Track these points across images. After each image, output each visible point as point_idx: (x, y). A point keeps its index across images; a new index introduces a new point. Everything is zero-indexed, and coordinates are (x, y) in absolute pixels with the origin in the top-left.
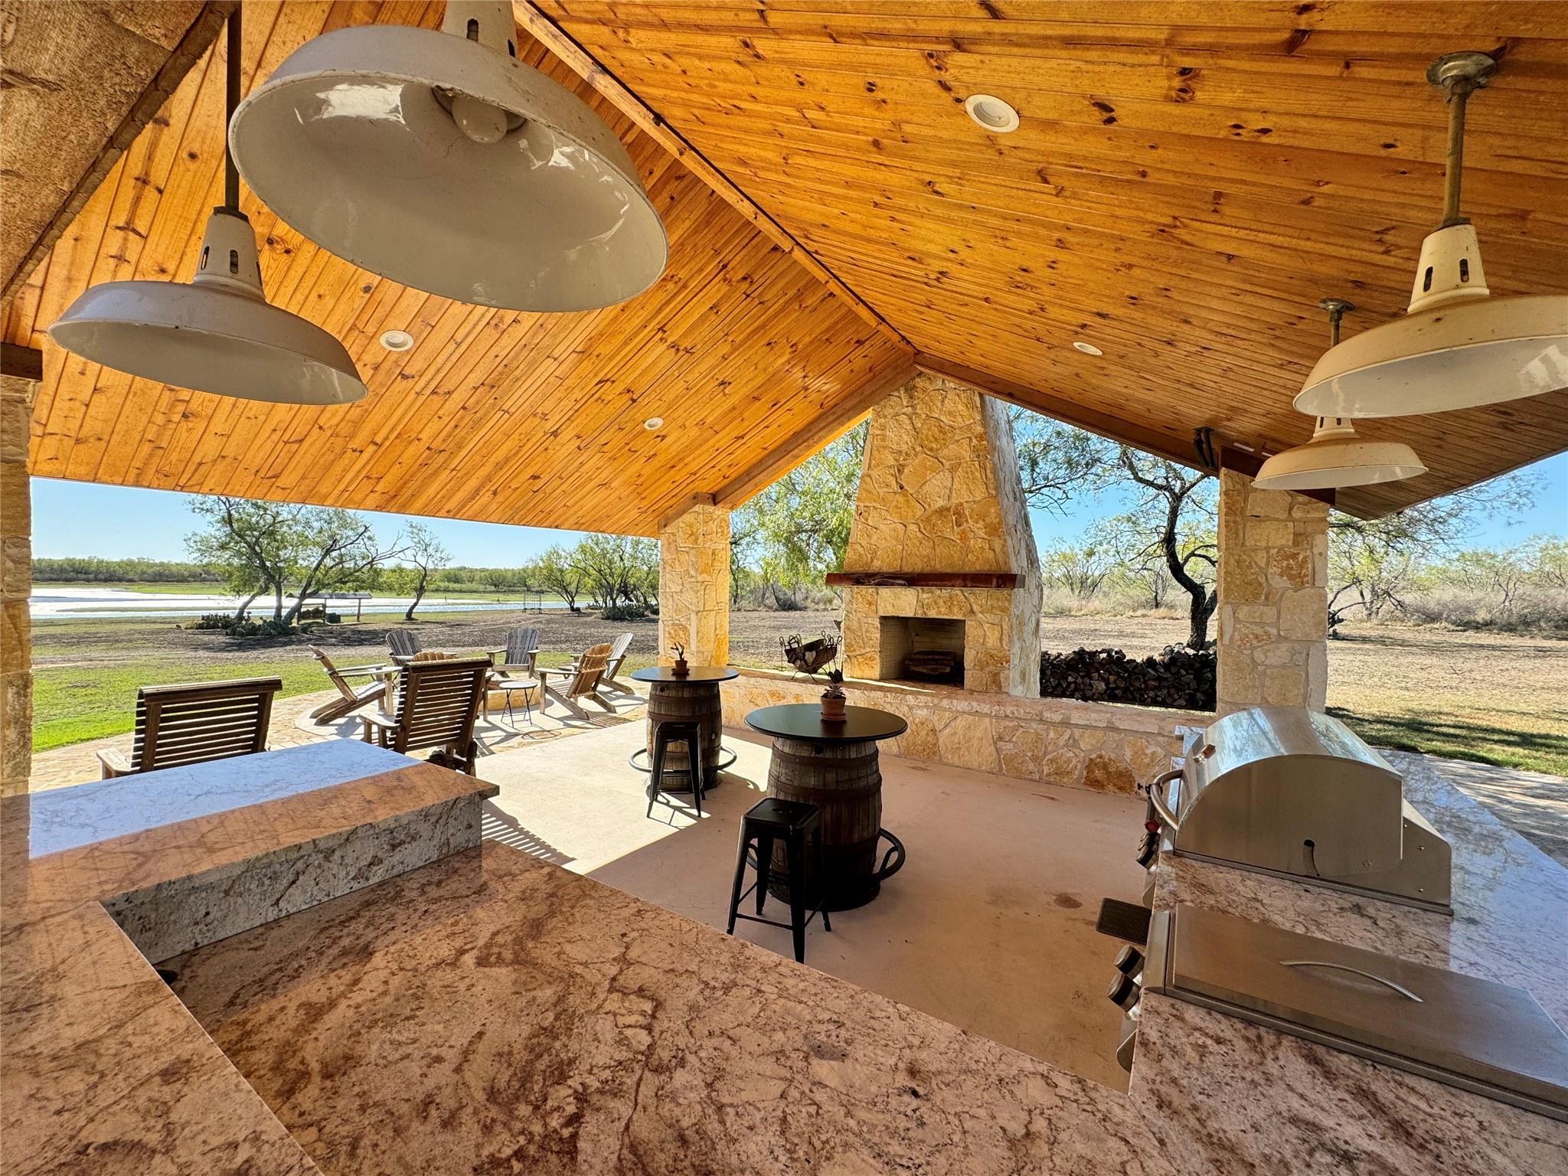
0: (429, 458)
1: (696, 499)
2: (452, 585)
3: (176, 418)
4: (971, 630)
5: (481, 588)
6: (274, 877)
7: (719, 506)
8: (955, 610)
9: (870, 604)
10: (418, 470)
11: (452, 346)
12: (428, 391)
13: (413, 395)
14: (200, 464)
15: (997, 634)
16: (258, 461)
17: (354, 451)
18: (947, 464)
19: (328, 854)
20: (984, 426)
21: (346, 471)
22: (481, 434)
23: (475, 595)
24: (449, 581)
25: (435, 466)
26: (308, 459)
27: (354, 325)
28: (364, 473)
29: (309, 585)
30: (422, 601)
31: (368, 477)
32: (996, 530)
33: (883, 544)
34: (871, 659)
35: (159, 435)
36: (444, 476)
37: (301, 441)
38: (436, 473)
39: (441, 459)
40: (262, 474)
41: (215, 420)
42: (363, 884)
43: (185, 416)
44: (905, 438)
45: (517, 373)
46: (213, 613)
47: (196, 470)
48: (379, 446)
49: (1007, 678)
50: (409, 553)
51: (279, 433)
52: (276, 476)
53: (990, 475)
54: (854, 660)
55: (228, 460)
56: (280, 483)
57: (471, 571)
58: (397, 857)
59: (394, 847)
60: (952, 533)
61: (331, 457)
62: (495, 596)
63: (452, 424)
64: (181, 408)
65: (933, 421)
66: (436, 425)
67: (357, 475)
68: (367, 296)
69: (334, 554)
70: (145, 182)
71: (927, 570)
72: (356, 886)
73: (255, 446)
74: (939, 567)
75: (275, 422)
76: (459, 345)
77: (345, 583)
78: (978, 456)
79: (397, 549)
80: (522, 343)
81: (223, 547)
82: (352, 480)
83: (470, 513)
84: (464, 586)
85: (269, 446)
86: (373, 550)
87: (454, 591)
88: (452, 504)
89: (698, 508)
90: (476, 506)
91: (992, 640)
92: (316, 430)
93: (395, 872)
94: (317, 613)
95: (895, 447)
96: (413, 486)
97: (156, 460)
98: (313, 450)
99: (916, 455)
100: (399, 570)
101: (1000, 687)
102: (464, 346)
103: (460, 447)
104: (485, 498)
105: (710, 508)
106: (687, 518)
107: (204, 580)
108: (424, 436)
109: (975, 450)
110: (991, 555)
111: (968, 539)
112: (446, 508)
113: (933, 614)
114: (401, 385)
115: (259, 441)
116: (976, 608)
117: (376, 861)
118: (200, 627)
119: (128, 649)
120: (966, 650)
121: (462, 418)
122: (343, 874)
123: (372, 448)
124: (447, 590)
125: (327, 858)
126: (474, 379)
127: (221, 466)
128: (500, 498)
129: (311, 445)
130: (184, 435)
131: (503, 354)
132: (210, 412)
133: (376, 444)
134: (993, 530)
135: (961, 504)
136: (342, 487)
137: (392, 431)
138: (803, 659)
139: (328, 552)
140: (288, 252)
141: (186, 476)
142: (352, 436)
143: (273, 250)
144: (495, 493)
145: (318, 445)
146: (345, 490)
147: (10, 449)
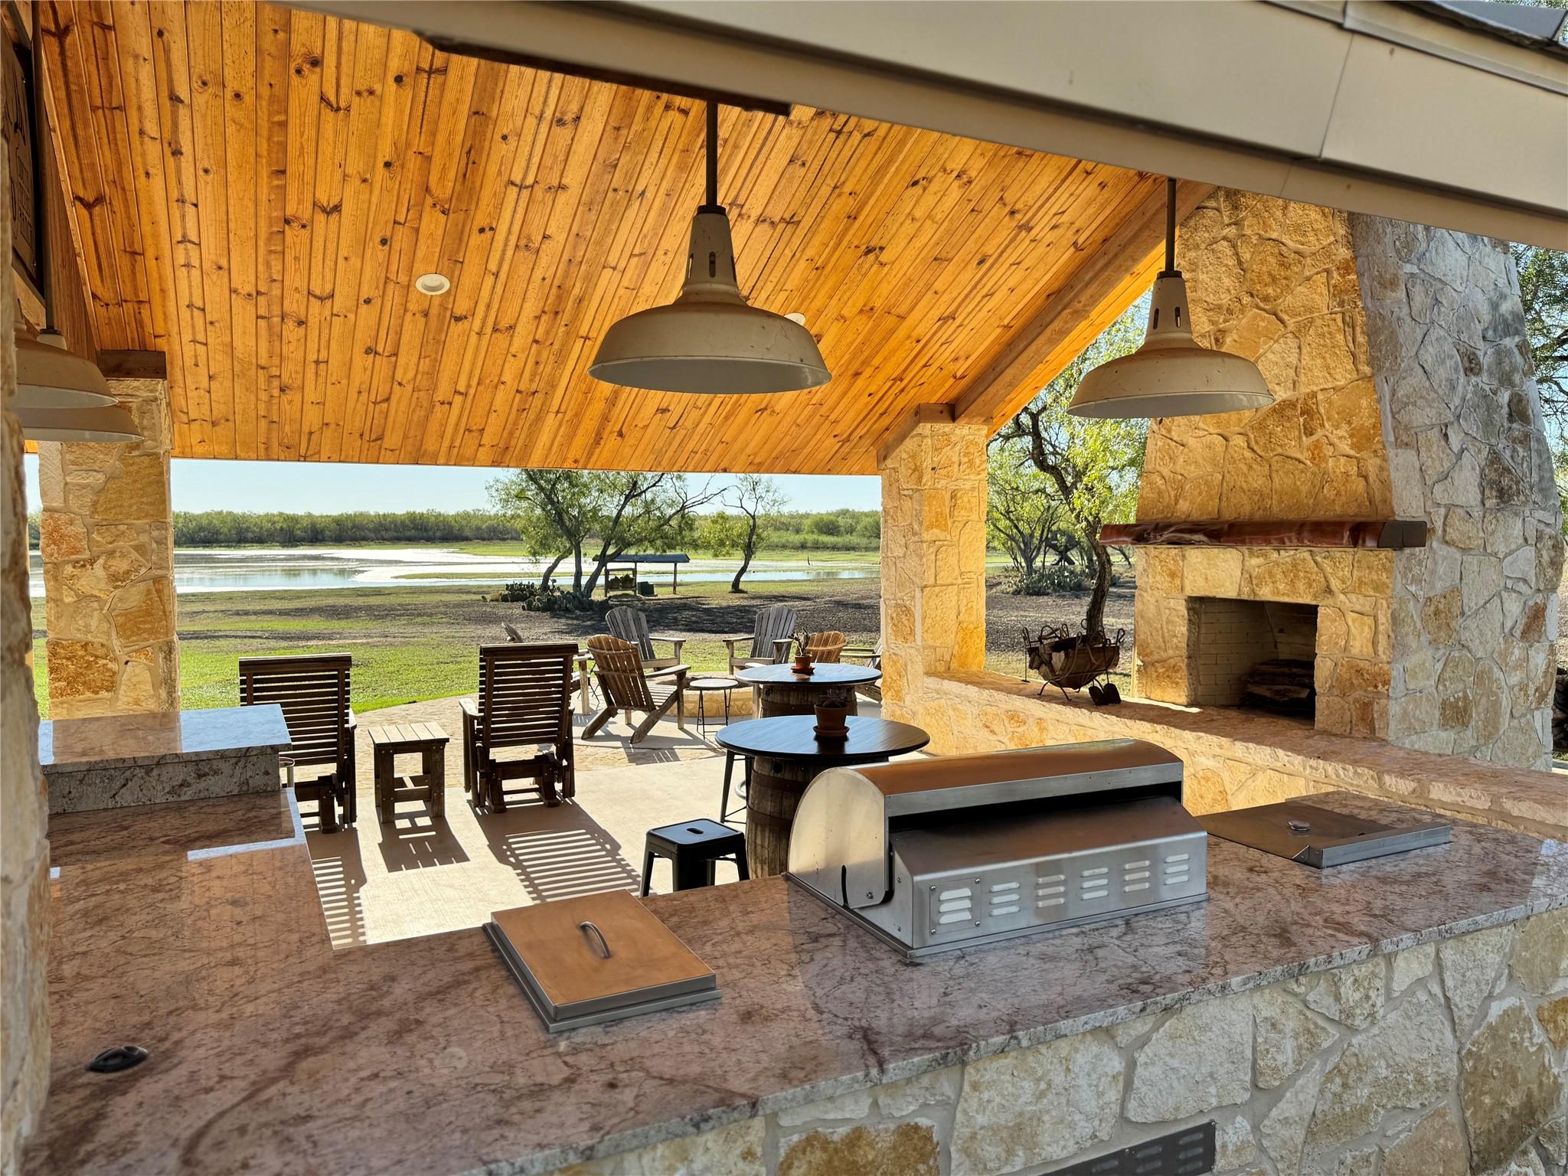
0: (523, 402)
1: (920, 413)
3: (276, 392)
4: (1327, 625)
6: (111, 779)
7: (962, 421)
8: (1301, 586)
9: (1173, 575)
10: (518, 417)
11: (489, 281)
12: (489, 330)
13: (474, 338)
14: (311, 433)
15: (1367, 633)
16: (358, 424)
17: (443, 404)
18: (1291, 322)
19: (149, 770)
20: (1353, 246)
21: (444, 426)
25: (534, 409)
26: (402, 419)
27: (387, 278)
28: (463, 426)
29: (609, 543)
31: (470, 431)
32: (1369, 439)
33: (1192, 471)
34: (1175, 669)
35: (269, 410)
36: (550, 421)
37: (388, 400)
38: (539, 419)
39: (537, 401)
40: (366, 436)
41: (306, 390)
42: (176, 798)
43: (282, 390)
44: (1227, 282)
45: (576, 291)
46: (518, 581)
47: (309, 440)
48: (466, 395)
49: (1384, 713)
51: (364, 396)
52: (380, 438)
53: (1361, 339)
54: (1150, 669)
55: (333, 426)
56: (387, 443)
58: (202, 785)
59: (200, 776)
60: (1297, 447)
61: (423, 413)
63: (531, 360)
64: (276, 383)
65: (1269, 247)
66: (515, 364)
67: (456, 430)
68: (386, 248)
69: (635, 500)
70: (183, 202)
71: (1258, 516)
72: (171, 799)
73: (349, 410)
74: (1277, 509)
75: (357, 384)
76: (496, 275)
78: (1341, 304)
79: (711, 491)
80: (565, 257)
82: (454, 436)
85: (361, 408)
89: (925, 428)
91: (1360, 645)
92: (396, 386)
93: (202, 795)
94: (627, 582)
95: (1211, 299)
97: (274, 434)
98: (402, 408)
99: (1242, 311)
100: (721, 520)
101: (1373, 730)
102: (503, 276)
103: (553, 386)
105: (946, 427)
106: (909, 444)
108: (507, 377)
109: (1336, 292)
110: (1360, 485)
111: (1325, 459)
113: (1266, 594)
114: (457, 328)
115: (351, 405)
116: (1335, 584)
117: (184, 784)
118: (505, 599)
119: (424, 624)
120: (1318, 661)
121: (539, 353)
122: (160, 788)
123: (458, 399)
125: (147, 773)
126: (530, 308)
127: (328, 433)
129: (399, 402)
130: (288, 407)
131: (549, 274)
132: (299, 382)
133: (460, 393)
134: (1363, 439)
135: (1314, 395)
136: (447, 443)
137: (470, 378)
138: (1049, 664)
139: (627, 499)
140: (304, 226)
141: (304, 446)
142: (434, 388)
143: (292, 228)
145: (405, 401)
146: (451, 447)
147: (149, 443)
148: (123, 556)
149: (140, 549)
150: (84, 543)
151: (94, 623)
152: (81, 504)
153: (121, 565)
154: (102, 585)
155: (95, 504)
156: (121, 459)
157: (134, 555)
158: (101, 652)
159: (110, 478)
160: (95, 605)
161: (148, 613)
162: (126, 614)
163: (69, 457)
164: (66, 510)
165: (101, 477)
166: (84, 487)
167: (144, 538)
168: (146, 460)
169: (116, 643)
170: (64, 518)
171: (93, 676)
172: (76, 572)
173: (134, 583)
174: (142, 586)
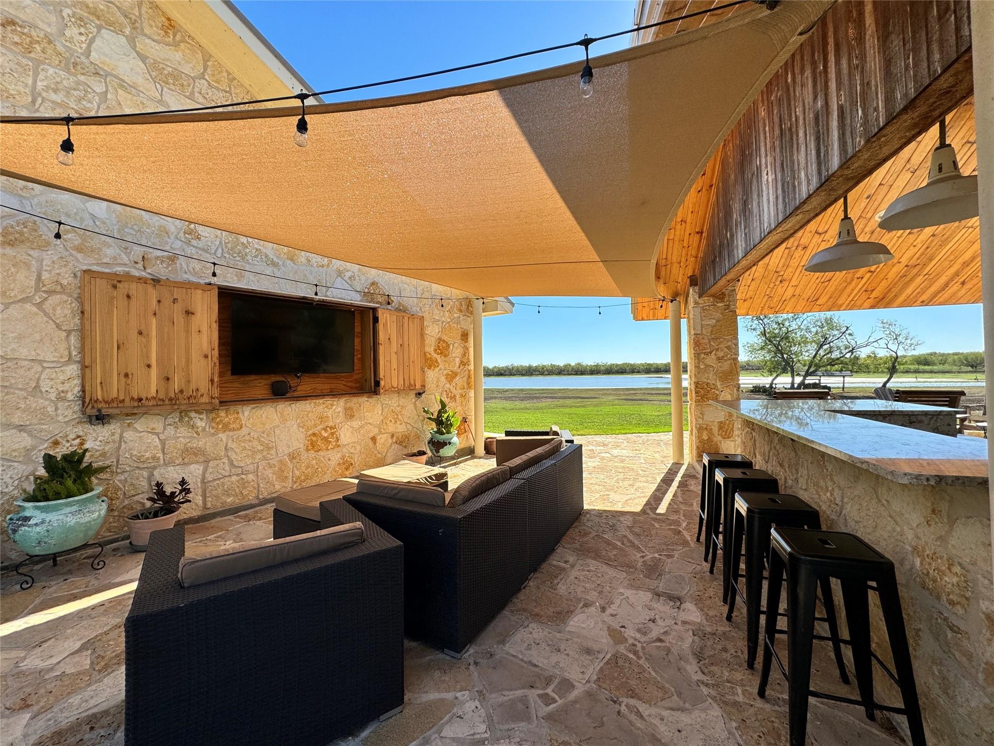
0: (906, 272)
2: (921, 367)
3: (778, 283)
5: (955, 368)
10: (899, 280)
14: (785, 300)
16: (809, 294)
17: (858, 278)
21: (853, 290)
22: (948, 248)
23: (948, 375)
24: (919, 363)
25: (912, 275)
26: (832, 289)
28: (864, 288)
29: (810, 367)
30: (892, 380)
31: (866, 291)
36: (919, 280)
37: (830, 280)
38: (912, 280)
39: (915, 271)
40: (810, 300)
41: (793, 280)
43: (781, 282)
48: (874, 272)
50: (882, 343)
51: (819, 279)
52: (817, 300)
55: (797, 296)
56: (819, 302)
57: (943, 355)
61: (845, 285)
62: (973, 376)
63: (925, 247)
64: (780, 279)
66: (913, 250)
67: (859, 292)
69: (825, 347)
73: (808, 288)
77: (833, 365)
79: (871, 340)
81: (762, 348)
82: (856, 294)
83: (941, 300)
84: (935, 368)
85: (815, 285)
86: (853, 342)
87: (924, 372)
88: (924, 297)
90: (947, 294)
94: (815, 385)
96: (895, 291)
98: (836, 283)
100: (873, 357)
103: (931, 260)
104: (954, 288)
107: (747, 369)
108: (904, 259)
112: (921, 299)
118: (752, 391)
121: (932, 241)
123: (869, 275)
124: (916, 372)
127: (793, 299)
128: (968, 286)
130: (780, 290)
136: (850, 299)
139: (821, 346)
144: (963, 283)
145: (839, 280)
146: (852, 300)
147: (732, 307)
148: (722, 350)
149: (728, 348)
150: (708, 346)
151: (711, 376)
152: (706, 332)
153: (721, 354)
154: (714, 362)
155: (712, 331)
156: (722, 314)
157: (726, 350)
158: (713, 387)
159: (718, 321)
160: (712, 369)
161: (731, 373)
162: (723, 372)
163: (703, 314)
164: (702, 334)
165: (715, 321)
166: (708, 325)
167: (730, 343)
168: (731, 313)
169: (718, 384)
170: (701, 337)
171: (710, 396)
172: (705, 356)
173: (725, 361)
174: (729, 362)
